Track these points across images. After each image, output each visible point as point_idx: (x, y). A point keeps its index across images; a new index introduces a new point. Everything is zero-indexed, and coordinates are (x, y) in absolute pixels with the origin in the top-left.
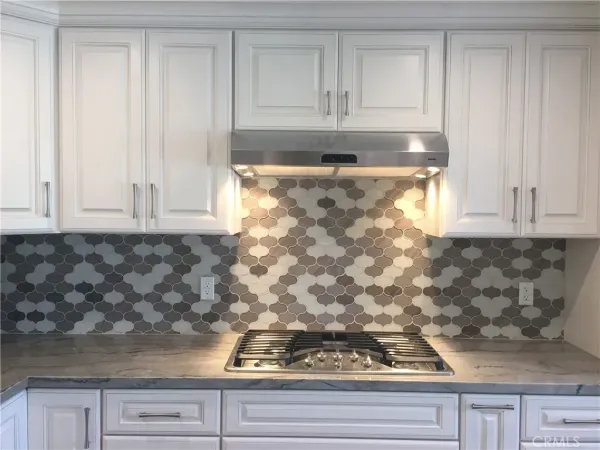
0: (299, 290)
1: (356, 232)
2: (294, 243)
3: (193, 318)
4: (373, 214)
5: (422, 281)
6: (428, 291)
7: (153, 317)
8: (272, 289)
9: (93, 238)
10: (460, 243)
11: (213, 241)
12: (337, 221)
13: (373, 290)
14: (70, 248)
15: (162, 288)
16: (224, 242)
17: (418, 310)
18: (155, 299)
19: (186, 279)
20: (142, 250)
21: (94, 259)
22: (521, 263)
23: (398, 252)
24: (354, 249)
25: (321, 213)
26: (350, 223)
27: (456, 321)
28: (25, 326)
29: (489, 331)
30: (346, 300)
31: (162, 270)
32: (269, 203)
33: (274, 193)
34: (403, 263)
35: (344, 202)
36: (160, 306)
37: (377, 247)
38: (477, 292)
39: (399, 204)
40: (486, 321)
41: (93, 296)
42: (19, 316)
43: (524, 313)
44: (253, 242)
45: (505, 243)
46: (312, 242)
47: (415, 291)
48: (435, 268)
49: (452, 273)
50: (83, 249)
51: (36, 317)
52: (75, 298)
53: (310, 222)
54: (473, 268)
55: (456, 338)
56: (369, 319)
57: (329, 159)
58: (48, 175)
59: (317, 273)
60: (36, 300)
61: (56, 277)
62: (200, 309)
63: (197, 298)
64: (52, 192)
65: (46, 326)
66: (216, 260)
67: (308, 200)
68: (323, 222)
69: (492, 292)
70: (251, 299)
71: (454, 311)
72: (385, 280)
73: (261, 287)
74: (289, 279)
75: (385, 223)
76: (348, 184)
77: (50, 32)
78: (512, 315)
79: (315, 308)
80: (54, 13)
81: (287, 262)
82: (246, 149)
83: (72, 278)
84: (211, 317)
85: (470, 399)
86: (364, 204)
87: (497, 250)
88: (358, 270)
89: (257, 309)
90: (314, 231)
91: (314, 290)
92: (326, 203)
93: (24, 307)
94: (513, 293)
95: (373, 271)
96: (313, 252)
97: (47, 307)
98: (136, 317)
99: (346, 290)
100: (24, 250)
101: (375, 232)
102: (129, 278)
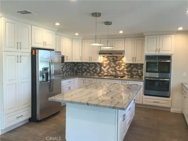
0: (109, 70)
1: (117, 63)
2: (109, 64)
3: (97, 73)
4: (119, 60)
5: (125, 70)
6: (126, 71)
7: (92, 73)
8: (106, 70)
9: (86, 63)
10: (131, 64)
11: (99, 63)
12: (114, 61)
13: (119, 71)
14: (83, 64)
15: (93, 69)
16: (101, 64)
17: (125, 73)
18: (92, 71)
19: (96, 68)
20: (91, 65)
21: (86, 66)
22: (139, 67)
23: (122, 66)
24: (117, 65)
25: (112, 60)
26: (116, 62)
27: (130, 75)
28: (78, 73)
29: (134, 76)
30: (115, 72)
31: (93, 67)
32: (106, 59)
33: (107, 58)
34: (123, 67)
35: (115, 59)
36: (93, 72)
37: (120, 65)
38: (133, 71)
39: (122, 59)
40: (134, 75)
41: (86, 70)
42: (78, 72)
43: (139, 74)
44: (104, 64)
45: (137, 64)
46: (111, 64)
47: (124, 71)
48: (127, 68)
49: (129, 69)
50: (85, 64)
51: (80, 72)
52: (84, 70)
53: (111, 62)
54: (132, 68)
55: (130, 77)
56: (118, 74)
57: (109, 54)
58: (81, 56)
59: (112, 68)
60: (79, 70)
61: (82, 68)
62: (98, 72)
63: (97, 71)
64: (81, 58)
65: (81, 73)
66: (100, 66)
67: (111, 58)
68: (113, 62)
69: (135, 71)
70: (103, 71)
71: (129, 74)
72: (121, 69)
73: (105, 70)
74: (108, 69)
75: (121, 62)
76: (116, 57)
77: (81, 40)
78: (137, 74)
79: (111, 73)
80: (82, 38)
81: (108, 66)
82: (102, 53)
83: (83, 68)
84: (99, 73)
85: (123, 81)
86: (118, 59)
87: (136, 65)
88: (117, 68)
89: (104, 72)
90: (112, 63)
91: (111, 70)
92: (113, 59)
93: (78, 71)
94: (138, 71)
95: (119, 68)
96: (112, 65)
97: (80, 71)
98: (90, 73)
99: (115, 70)
100: (78, 64)
101: (119, 63)
102: (90, 68)
